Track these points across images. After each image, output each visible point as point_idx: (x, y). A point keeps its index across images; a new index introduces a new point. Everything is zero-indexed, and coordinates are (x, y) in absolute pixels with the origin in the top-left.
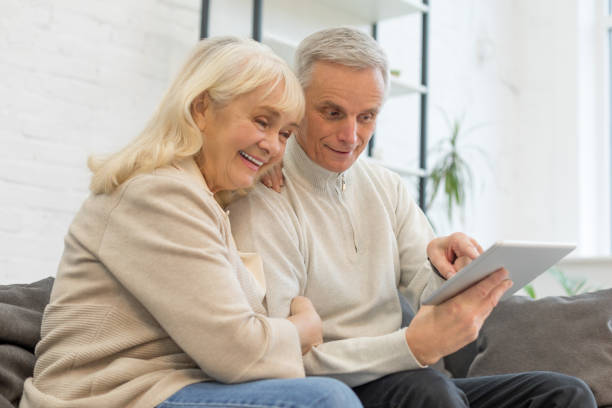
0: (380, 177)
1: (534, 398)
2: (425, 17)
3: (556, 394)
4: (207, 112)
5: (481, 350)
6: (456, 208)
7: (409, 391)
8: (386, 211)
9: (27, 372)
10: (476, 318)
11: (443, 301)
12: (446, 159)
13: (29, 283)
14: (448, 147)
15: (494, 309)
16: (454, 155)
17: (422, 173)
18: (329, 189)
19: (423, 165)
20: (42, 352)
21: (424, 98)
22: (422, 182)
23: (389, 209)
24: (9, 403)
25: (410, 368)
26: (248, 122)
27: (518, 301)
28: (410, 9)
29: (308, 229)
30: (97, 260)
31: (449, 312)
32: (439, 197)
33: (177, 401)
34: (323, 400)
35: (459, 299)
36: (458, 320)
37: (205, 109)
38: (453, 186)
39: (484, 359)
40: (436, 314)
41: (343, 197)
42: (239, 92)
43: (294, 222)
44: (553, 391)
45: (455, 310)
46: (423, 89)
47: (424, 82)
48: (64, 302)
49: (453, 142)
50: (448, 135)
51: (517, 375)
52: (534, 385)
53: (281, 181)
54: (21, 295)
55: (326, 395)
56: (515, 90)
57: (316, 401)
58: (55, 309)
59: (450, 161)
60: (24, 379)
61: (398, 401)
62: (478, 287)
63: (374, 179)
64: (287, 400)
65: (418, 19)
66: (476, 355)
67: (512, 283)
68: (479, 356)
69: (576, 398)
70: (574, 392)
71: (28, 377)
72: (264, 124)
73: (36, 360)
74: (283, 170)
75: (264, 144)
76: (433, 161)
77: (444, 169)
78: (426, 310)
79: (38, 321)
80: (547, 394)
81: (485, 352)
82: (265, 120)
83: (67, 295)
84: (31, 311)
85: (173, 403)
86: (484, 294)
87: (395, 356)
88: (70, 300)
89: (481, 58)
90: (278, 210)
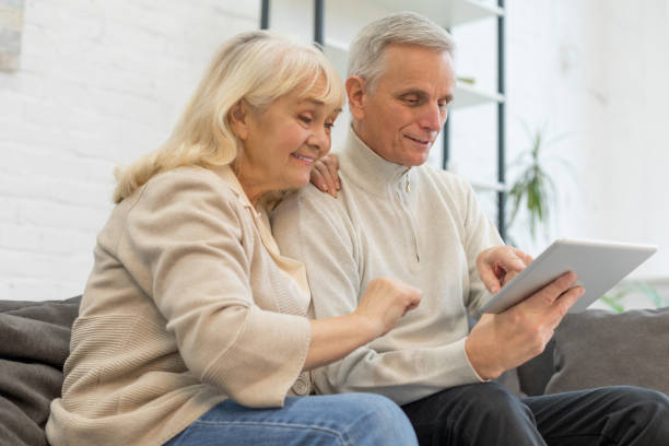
0: (450, 188)
1: (612, 415)
2: (501, 21)
3: (634, 410)
4: (247, 119)
5: (558, 369)
6: (539, 226)
7: (467, 407)
8: (453, 221)
9: (55, 391)
10: (541, 328)
11: (505, 308)
12: (527, 173)
13: (63, 299)
14: (529, 160)
15: (564, 318)
16: (536, 168)
17: (500, 187)
18: (390, 192)
19: (501, 178)
20: (70, 369)
21: (501, 107)
22: (501, 197)
23: (457, 218)
24: (35, 425)
25: (468, 382)
26: (292, 122)
27: (598, 315)
28: (484, 13)
29: (363, 235)
30: (121, 266)
31: (512, 321)
32: (520, 214)
33: (210, 420)
34: (366, 418)
35: (522, 306)
36: (521, 330)
37: (244, 115)
38: (536, 202)
39: (561, 378)
40: (497, 323)
41: (405, 202)
42: (279, 95)
43: (348, 227)
44: (630, 407)
45: (517, 318)
46: (500, 98)
47: (501, 89)
48: (89, 314)
49: (535, 154)
50: (529, 146)
51: (591, 390)
52: (610, 402)
53: (337, 184)
54: (54, 312)
55: (369, 412)
56: (602, 99)
57: (358, 419)
58: (82, 322)
59: (531, 176)
60: (52, 400)
61: (456, 417)
62: (543, 293)
63: (441, 188)
64: (326, 418)
65: (493, 23)
66: (553, 373)
67: (584, 290)
68: (556, 376)
69: (657, 415)
70: (654, 408)
71: (55, 397)
72: (307, 121)
73: (63, 378)
74: (339, 173)
75: (313, 141)
76: (513, 176)
77: (526, 184)
78: (487, 319)
79: (67, 337)
80: (625, 410)
81: (562, 371)
82: (309, 116)
83: (93, 306)
84: (62, 328)
85: (207, 422)
86: (550, 301)
87: (454, 367)
88: (95, 311)
89: (565, 66)
90: (329, 213)
